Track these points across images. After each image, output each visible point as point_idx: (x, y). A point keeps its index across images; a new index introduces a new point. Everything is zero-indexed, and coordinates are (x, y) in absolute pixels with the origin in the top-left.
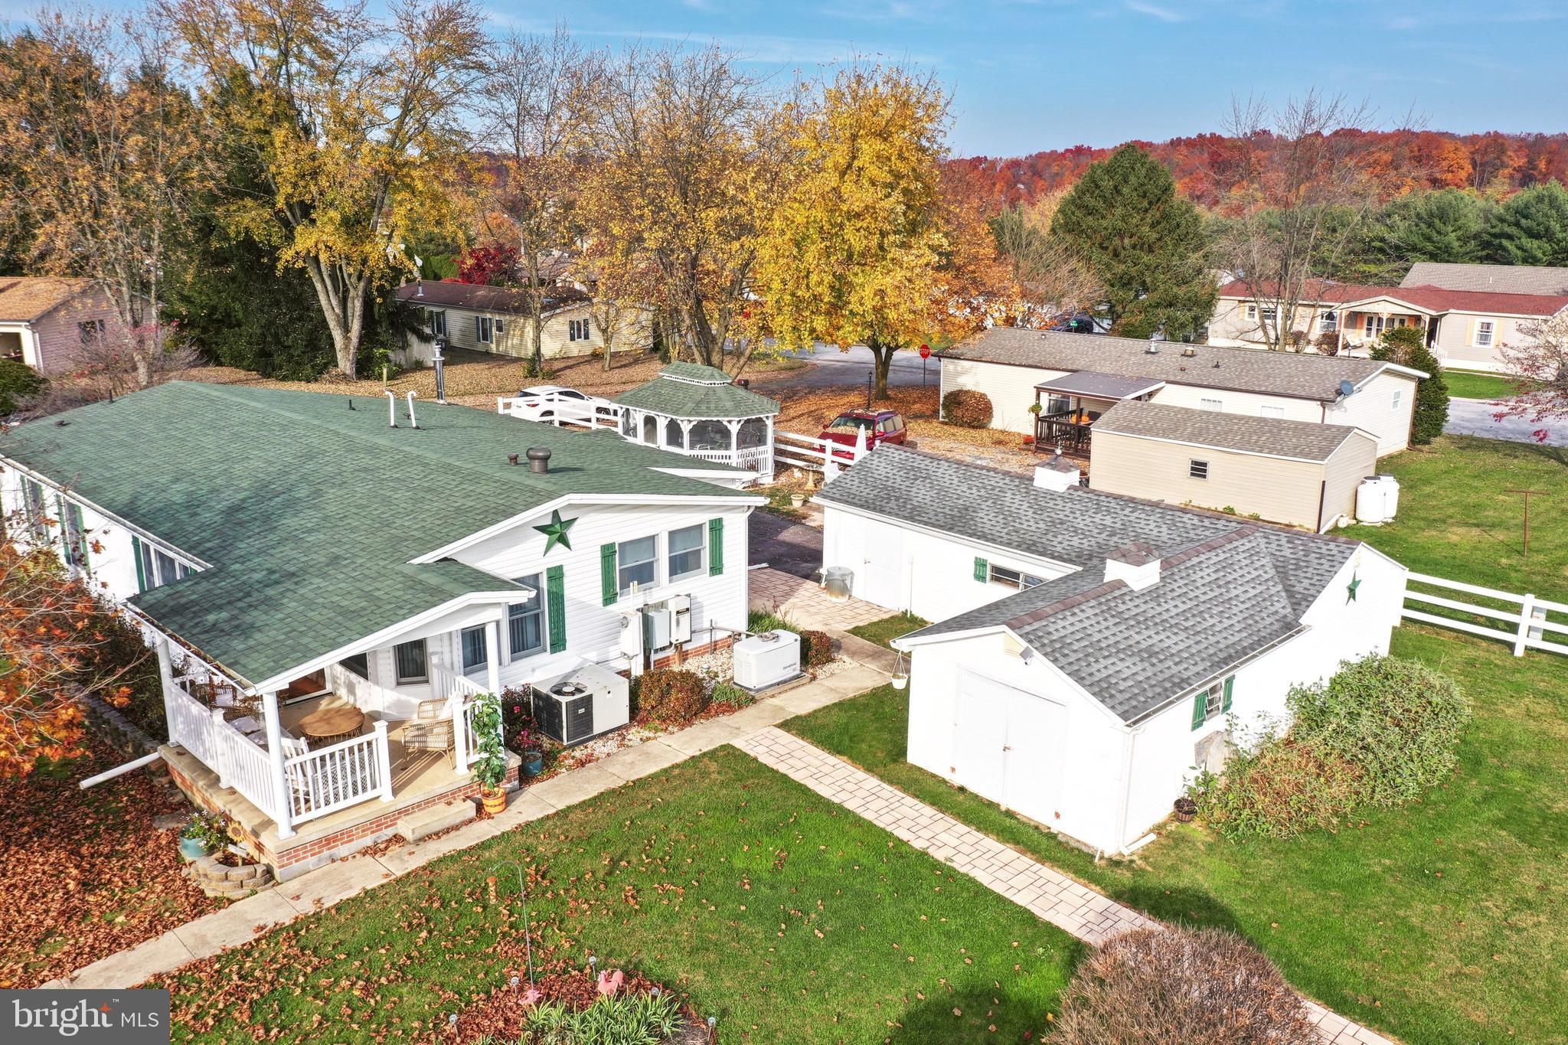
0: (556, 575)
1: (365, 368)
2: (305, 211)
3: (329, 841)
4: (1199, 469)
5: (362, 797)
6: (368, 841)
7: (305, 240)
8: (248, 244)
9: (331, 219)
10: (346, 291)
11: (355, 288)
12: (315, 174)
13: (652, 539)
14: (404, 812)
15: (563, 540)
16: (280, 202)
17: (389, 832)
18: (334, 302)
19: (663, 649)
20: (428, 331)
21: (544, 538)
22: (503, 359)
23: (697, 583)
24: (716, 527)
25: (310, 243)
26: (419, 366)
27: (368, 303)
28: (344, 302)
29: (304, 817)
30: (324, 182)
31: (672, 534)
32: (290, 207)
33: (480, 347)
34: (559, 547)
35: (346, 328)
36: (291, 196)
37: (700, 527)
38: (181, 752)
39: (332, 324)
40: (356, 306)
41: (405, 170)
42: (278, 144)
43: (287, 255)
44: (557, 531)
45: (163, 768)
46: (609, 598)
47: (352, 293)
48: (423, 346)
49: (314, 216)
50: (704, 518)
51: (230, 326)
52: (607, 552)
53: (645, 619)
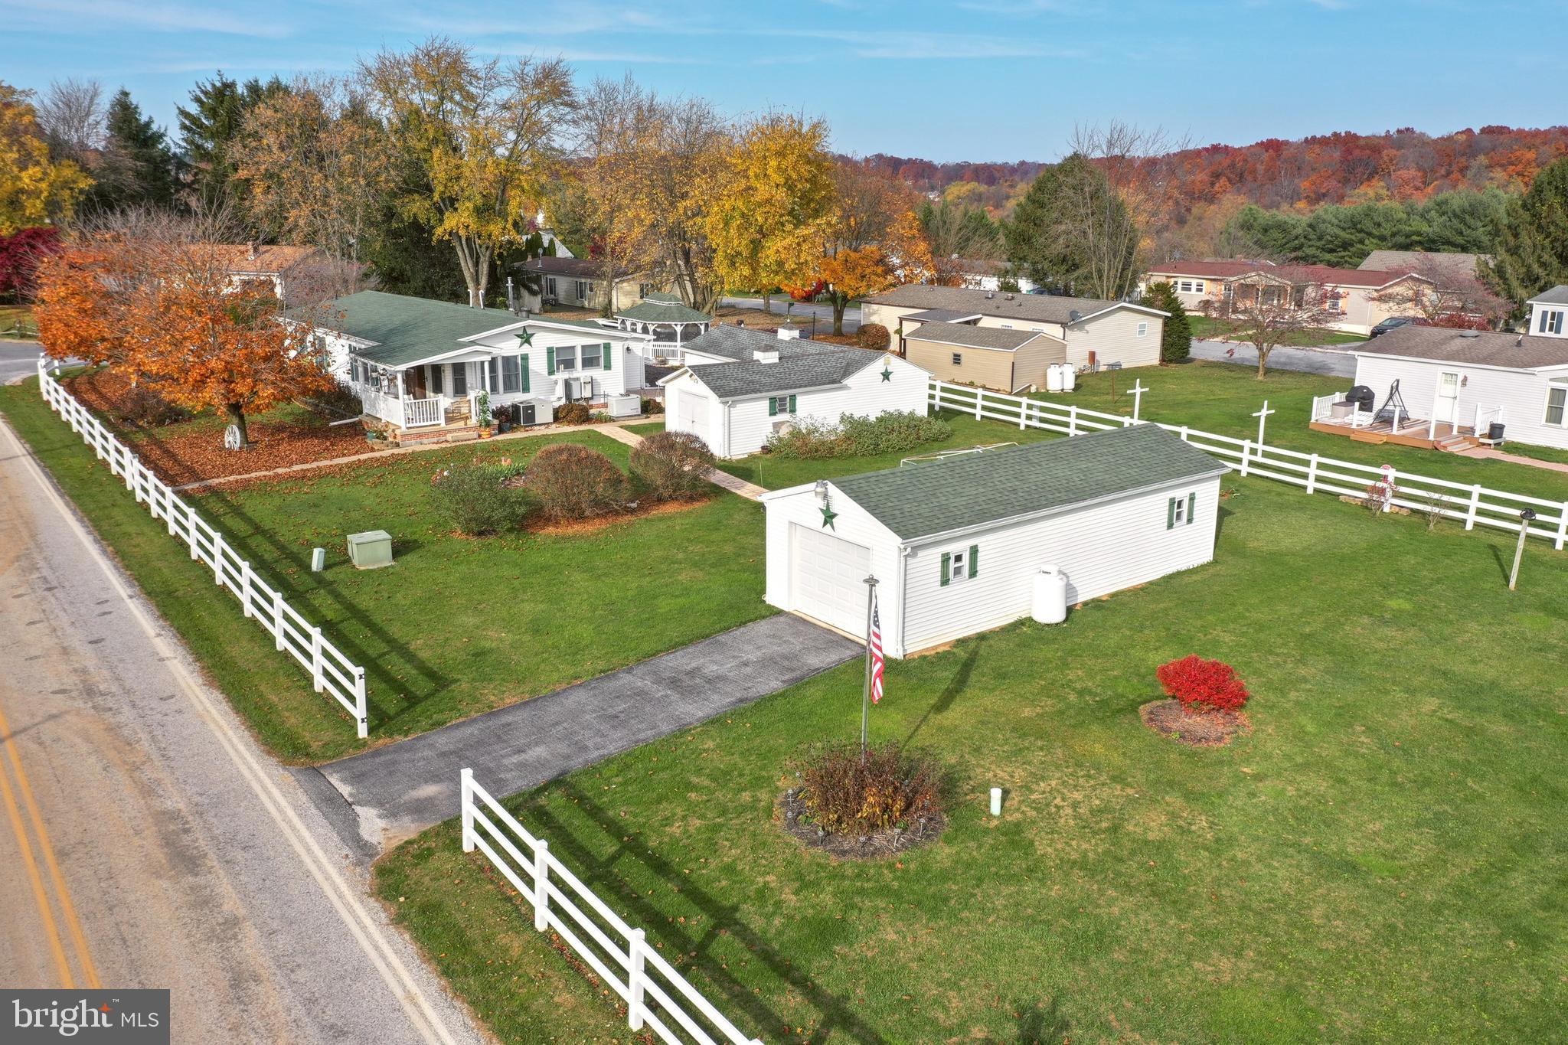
0: (525, 358)
2: (452, 202)
3: (420, 435)
4: (957, 359)
5: (433, 423)
6: (435, 440)
7: (451, 221)
8: (416, 225)
9: (467, 208)
10: (478, 258)
11: (484, 256)
12: (458, 179)
13: (573, 348)
14: (449, 431)
15: (528, 341)
16: (436, 197)
17: (444, 439)
18: (470, 265)
19: (578, 400)
20: (535, 287)
21: (519, 340)
22: (592, 311)
23: (597, 373)
24: (607, 347)
25: (454, 223)
27: (492, 267)
28: (477, 264)
29: (411, 425)
30: (462, 182)
31: (583, 347)
32: (443, 200)
33: (578, 304)
34: (526, 345)
35: (477, 283)
36: (443, 192)
37: (599, 345)
38: (368, 415)
39: (468, 279)
40: (484, 268)
41: (517, 175)
42: (435, 159)
43: (439, 231)
44: (526, 338)
45: (360, 422)
46: (551, 372)
47: (482, 259)
48: (532, 298)
49: (457, 206)
50: (601, 341)
51: (403, 282)
52: (550, 351)
53: (568, 384)
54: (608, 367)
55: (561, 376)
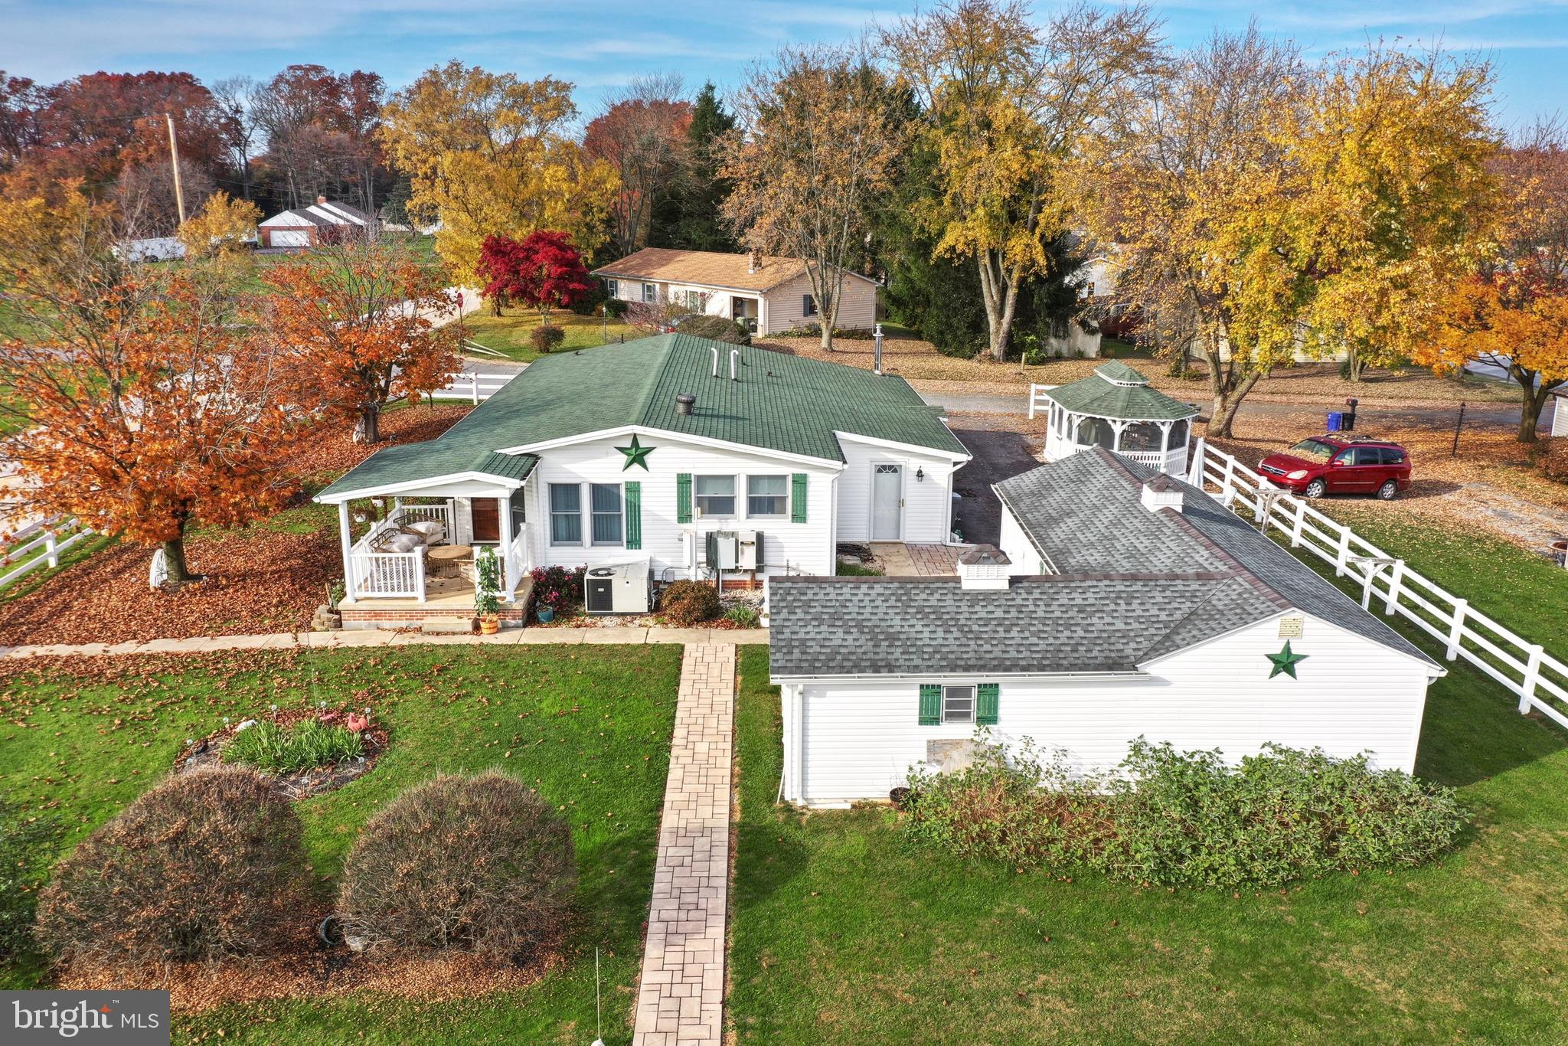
0: (634, 488)
1: (1012, 351)
3: (377, 614)
5: (403, 594)
6: (404, 624)
11: (1011, 284)
13: (731, 478)
14: (432, 613)
15: (641, 463)
17: (417, 624)
18: (994, 291)
19: (723, 573)
21: (623, 458)
23: (776, 526)
24: (801, 482)
26: (1080, 356)
29: (364, 594)
31: (752, 479)
34: (637, 467)
35: (1001, 314)
37: (784, 477)
39: (989, 310)
40: (1010, 296)
43: (939, 247)
44: (637, 455)
47: (1008, 283)
50: (786, 471)
52: (683, 480)
53: (711, 542)
54: (800, 516)
55: (704, 524)
